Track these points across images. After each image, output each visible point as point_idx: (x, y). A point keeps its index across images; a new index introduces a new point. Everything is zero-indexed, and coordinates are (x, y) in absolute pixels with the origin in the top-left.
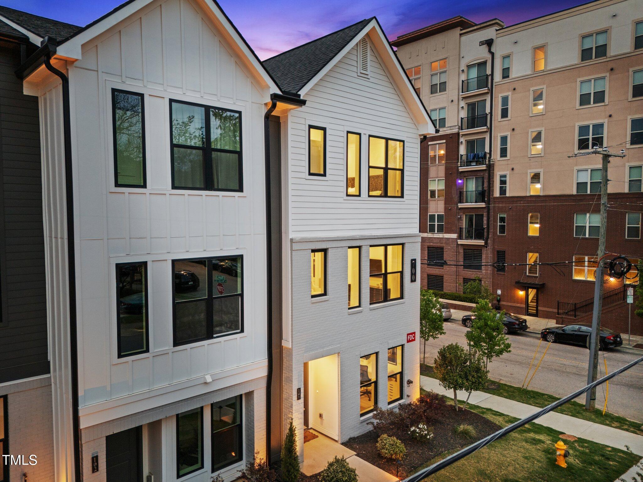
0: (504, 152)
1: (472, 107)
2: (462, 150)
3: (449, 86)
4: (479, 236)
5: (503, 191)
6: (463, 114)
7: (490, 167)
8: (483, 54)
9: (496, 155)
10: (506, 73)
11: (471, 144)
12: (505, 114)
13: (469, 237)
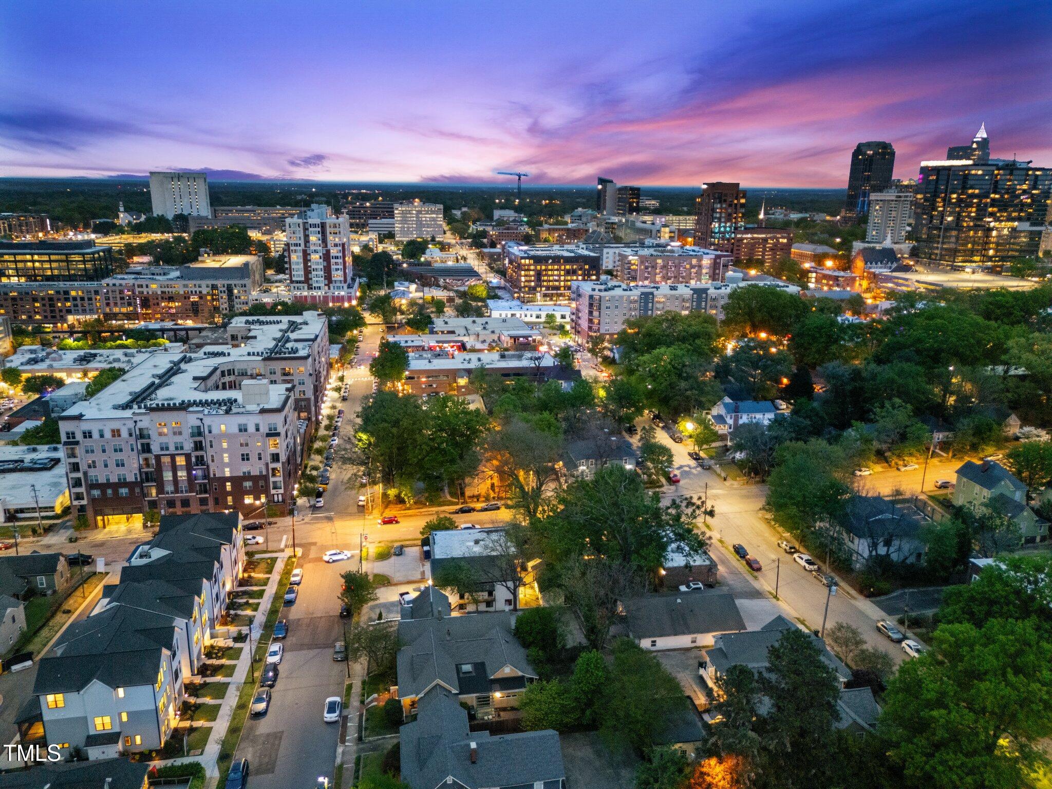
0: (213, 461)
1: (195, 443)
2: (193, 459)
3: (184, 433)
4: (206, 492)
5: (214, 475)
6: (192, 445)
7: (208, 466)
8: (198, 423)
9: (210, 462)
10: (210, 432)
11: (197, 457)
12: (211, 446)
13: (201, 493)
